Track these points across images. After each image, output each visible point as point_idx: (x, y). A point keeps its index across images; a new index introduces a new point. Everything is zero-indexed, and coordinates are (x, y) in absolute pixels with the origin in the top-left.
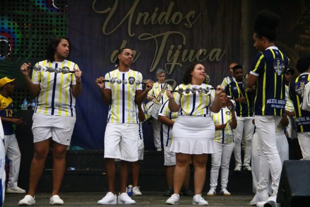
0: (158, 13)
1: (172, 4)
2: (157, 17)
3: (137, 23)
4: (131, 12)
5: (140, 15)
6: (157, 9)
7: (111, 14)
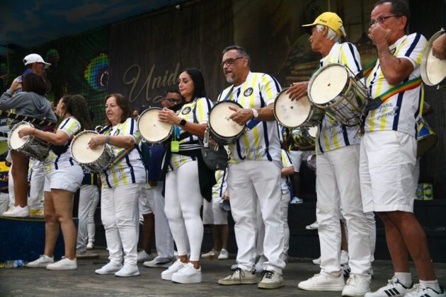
0: (168, 75)
1: (178, 64)
2: (167, 79)
3: (153, 88)
4: (149, 79)
5: (155, 79)
6: (167, 72)
7: (136, 82)
